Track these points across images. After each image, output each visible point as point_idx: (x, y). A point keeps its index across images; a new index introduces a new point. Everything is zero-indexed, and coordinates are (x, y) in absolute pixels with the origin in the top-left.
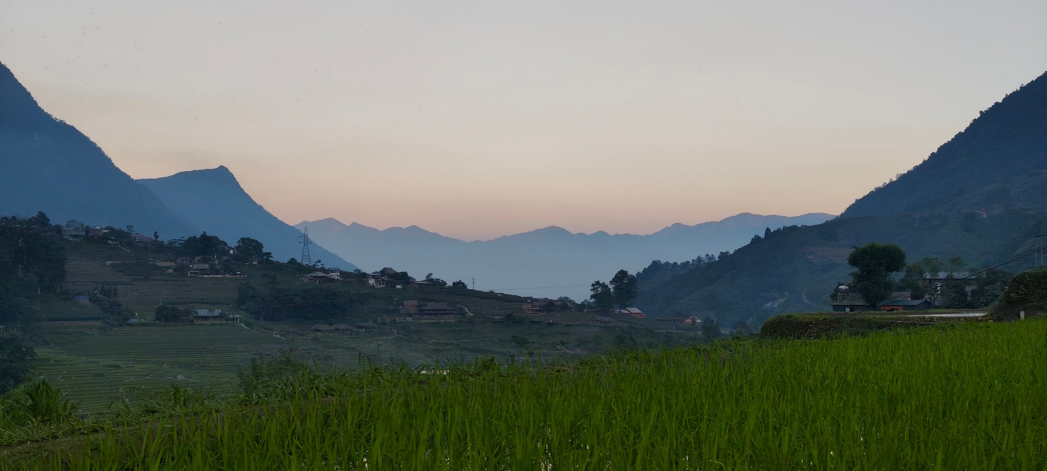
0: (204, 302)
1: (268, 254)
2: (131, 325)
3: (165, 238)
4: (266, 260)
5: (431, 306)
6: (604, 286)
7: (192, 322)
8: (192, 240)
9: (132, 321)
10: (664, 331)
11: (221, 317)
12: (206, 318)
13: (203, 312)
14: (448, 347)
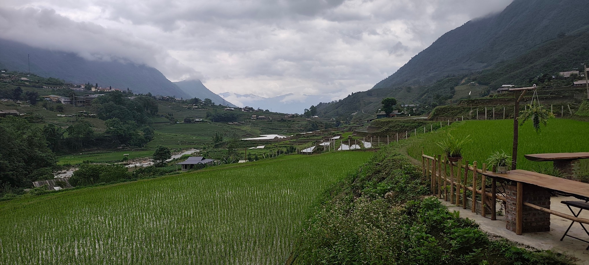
0: (197, 117)
1: (214, 103)
2: (177, 124)
3: (184, 99)
4: (213, 105)
5: (260, 117)
6: (308, 110)
7: (194, 123)
8: (192, 100)
9: (178, 122)
10: (325, 122)
11: (202, 121)
12: (198, 121)
13: (197, 120)
14: (265, 128)
